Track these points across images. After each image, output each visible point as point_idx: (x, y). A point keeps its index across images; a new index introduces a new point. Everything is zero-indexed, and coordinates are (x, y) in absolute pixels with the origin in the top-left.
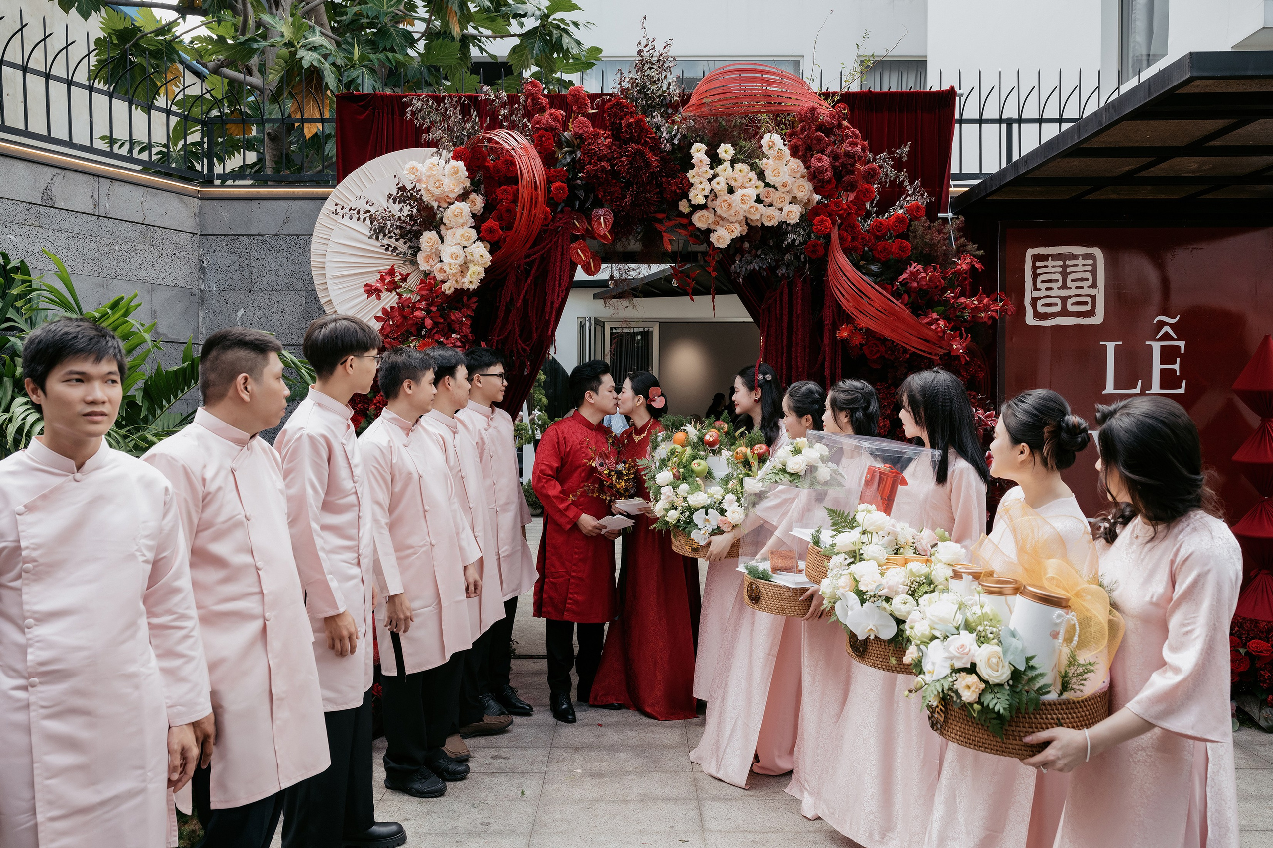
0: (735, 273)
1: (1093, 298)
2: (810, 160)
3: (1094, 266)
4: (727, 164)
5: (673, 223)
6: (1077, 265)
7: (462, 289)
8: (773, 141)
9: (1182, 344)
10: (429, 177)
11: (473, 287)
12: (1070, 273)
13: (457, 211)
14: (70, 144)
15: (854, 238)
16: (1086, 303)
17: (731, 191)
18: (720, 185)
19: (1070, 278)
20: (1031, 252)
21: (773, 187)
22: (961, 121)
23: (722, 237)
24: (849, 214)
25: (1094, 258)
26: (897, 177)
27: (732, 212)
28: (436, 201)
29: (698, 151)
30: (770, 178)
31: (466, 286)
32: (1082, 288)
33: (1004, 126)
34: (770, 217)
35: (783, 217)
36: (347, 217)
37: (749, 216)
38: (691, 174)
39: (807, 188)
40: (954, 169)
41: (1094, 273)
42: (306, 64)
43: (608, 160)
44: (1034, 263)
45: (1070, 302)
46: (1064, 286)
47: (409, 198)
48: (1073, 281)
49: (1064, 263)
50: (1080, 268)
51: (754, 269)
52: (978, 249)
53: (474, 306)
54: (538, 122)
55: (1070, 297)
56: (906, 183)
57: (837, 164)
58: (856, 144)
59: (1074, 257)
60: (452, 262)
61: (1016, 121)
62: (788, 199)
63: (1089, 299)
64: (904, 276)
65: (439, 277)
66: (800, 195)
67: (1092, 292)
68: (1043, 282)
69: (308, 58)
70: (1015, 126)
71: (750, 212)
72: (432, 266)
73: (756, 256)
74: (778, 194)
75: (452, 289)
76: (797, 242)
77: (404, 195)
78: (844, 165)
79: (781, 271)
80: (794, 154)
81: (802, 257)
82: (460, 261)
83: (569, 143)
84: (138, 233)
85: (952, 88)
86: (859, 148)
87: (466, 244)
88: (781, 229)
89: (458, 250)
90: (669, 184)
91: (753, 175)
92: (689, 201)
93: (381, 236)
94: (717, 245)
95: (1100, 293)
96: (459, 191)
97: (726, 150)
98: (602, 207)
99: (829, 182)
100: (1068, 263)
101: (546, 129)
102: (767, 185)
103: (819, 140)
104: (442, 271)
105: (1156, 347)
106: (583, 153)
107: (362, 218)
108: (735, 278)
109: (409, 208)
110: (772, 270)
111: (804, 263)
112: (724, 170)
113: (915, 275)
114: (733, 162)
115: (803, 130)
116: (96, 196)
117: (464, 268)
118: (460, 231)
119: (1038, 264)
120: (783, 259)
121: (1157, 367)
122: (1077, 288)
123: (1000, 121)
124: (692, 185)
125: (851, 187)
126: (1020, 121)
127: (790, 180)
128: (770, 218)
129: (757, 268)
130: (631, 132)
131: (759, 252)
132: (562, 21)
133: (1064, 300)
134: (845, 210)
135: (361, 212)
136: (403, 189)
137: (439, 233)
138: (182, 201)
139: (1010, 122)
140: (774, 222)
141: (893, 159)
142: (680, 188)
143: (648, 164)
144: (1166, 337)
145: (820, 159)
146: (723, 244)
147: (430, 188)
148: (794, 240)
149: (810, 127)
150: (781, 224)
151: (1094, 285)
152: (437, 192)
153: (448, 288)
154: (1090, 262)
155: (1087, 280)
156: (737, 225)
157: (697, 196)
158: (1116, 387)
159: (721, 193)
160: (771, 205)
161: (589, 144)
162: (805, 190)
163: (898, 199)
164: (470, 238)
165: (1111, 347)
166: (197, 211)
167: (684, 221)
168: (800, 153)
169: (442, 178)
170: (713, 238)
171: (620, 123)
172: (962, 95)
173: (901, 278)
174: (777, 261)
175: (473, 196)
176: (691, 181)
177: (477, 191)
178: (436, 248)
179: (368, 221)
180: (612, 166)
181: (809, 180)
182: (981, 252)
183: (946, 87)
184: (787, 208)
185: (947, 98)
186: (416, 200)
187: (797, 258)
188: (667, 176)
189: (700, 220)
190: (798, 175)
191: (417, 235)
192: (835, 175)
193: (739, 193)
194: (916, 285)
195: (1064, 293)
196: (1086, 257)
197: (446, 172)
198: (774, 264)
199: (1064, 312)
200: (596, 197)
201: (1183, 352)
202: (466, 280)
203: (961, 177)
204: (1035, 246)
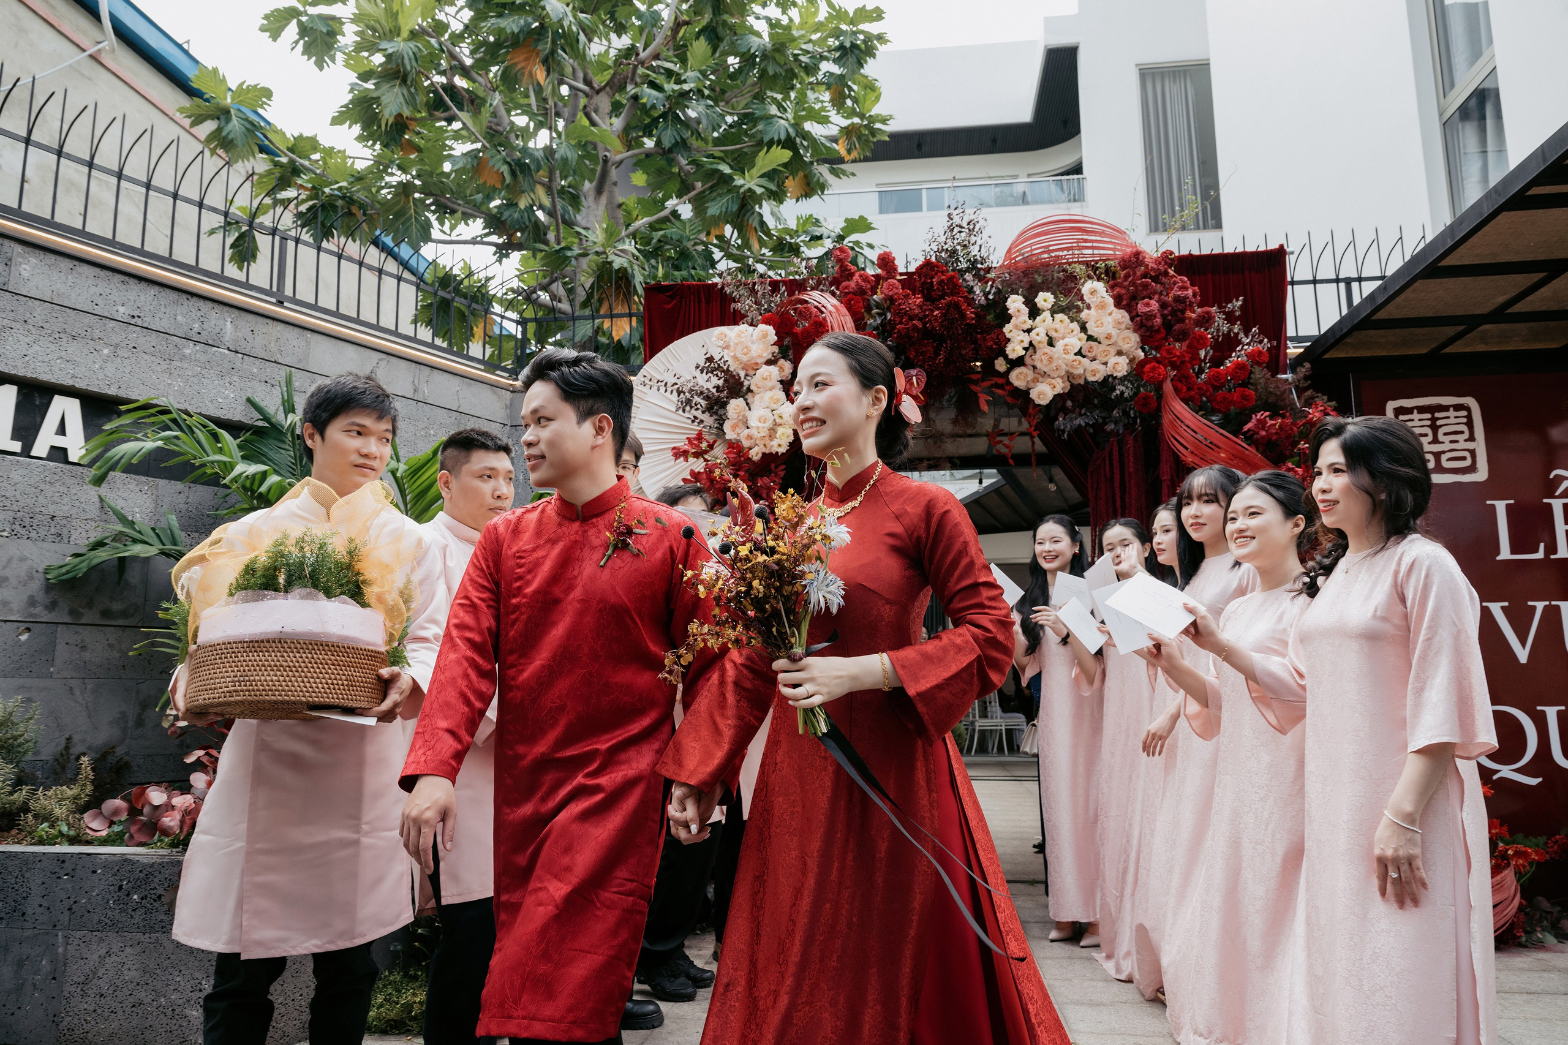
0: (1059, 430)
1: (1473, 453)
2: (1136, 309)
3: (1469, 417)
4: (1046, 315)
5: (987, 383)
6: (1448, 417)
7: (771, 454)
8: (1095, 290)
10: (737, 344)
11: (782, 450)
12: (1441, 426)
13: (766, 374)
14: (396, 333)
15: (1189, 389)
16: (1464, 458)
17: (1051, 343)
18: (1039, 336)
19: (1441, 431)
20: (1391, 405)
21: (1096, 340)
22: (1293, 283)
23: (1044, 393)
24: (1182, 362)
25: (1468, 409)
26: (1230, 330)
27: (1054, 365)
28: (743, 369)
29: (1015, 303)
30: (1092, 329)
31: (775, 449)
32: (1457, 441)
33: (1342, 285)
34: (1095, 371)
35: (1109, 370)
36: (655, 389)
37: (1072, 370)
38: (1007, 329)
39: (1133, 339)
40: (1291, 332)
41: (1470, 424)
42: (616, 266)
43: (920, 319)
44: (1396, 415)
45: (1444, 457)
46: (1436, 441)
47: (716, 369)
48: (1445, 434)
49: (1433, 415)
50: (1452, 420)
51: (1080, 425)
52: (1329, 400)
53: (782, 474)
54: (846, 287)
55: (1444, 452)
56: (1242, 335)
57: (1166, 312)
58: (1186, 288)
59: (1445, 408)
60: (760, 425)
61: (1355, 280)
62: (1113, 351)
63: (1467, 454)
64: (1250, 425)
65: (746, 444)
66: (1125, 347)
67: (1470, 445)
69: (618, 262)
70: (1355, 286)
71: (1072, 366)
72: (738, 434)
73: (1081, 415)
74: (1102, 347)
75: (760, 455)
76: (1126, 395)
77: (711, 365)
78: (1174, 312)
79: (1111, 427)
80: (1118, 305)
81: (1132, 412)
82: (769, 424)
83: (878, 305)
84: (452, 420)
85: (1282, 246)
86: (1190, 292)
87: (774, 406)
88: (1108, 382)
89: (767, 413)
90: (985, 339)
91: (1075, 326)
92: (1006, 357)
93: (688, 408)
94: (1038, 401)
95: (1480, 446)
96: (767, 355)
97: (1045, 299)
98: (914, 368)
99: (1158, 331)
100: (1437, 415)
101: (854, 294)
102: (1090, 338)
103: (1146, 286)
104: (749, 437)
105: (1558, 505)
106: (894, 315)
107: (669, 390)
108: (1059, 436)
109: (716, 378)
110: (1098, 427)
111: (1135, 419)
112: (1044, 322)
113: (1262, 423)
114: (1054, 311)
115: (1127, 276)
116: (416, 382)
117: (772, 432)
118: (769, 394)
119: (1401, 417)
120: (1110, 416)
121: (1561, 528)
122: (1452, 442)
123: (1337, 281)
124: (1009, 340)
125: (1182, 336)
126: (1360, 279)
127: (1114, 332)
128: (1094, 374)
129: (1083, 424)
130: (943, 290)
131: (1083, 411)
132: (857, 243)
133: (1438, 455)
134: (1178, 357)
135: (669, 385)
136: (710, 359)
137: (746, 400)
138: (495, 393)
139: (1348, 282)
140: (1099, 377)
141: (1224, 313)
142: (996, 344)
143: (963, 315)
145: (1148, 305)
146: (1044, 402)
147: (739, 355)
148: (1122, 393)
149: (1135, 273)
150: (1106, 378)
151: (1472, 438)
152: (745, 359)
153: (755, 454)
154: (1465, 413)
155: (1462, 432)
156: (1060, 381)
157: (1015, 350)
158: (1513, 551)
159: (1041, 345)
160: (1094, 359)
161: (900, 304)
162: (1131, 341)
163: (1235, 351)
164: (778, 400)
165: (1501, 507)
166: (508, 403)
167: (1001, 381)
168: (1124, 303)
169: (749, 344)
170: (1033, 395)
171: (932, 282)
172: (1292, 253)
173: (1246, 428)
174: (1104, 418)
175: (782, 362)
176: (1008, 335)
177: (785, 357)
178: (744, 416)
179: (675, 394)
180: (924, 324)
181: (1135, 331)
182: (1333, 403)
183: (1273, 245)
184: (1113, 360)
185: (1275, 259)
186: (723, 371)
187: (1126, 413)
188: (981, 333)
189: (1019, 378)
190: (1123, 326)
191: (724, 405)
192: (1163, 324)
193: (1060, 345)
194: (1264, 433)
195: (1436, 448)
196: (1458, 407)
197: (754, 337)
198: (1100, 420)
199: (1439, 470)
200: (907, 358)
202: (775, 443)
203: (1298, 339)
204: (1394, 399)
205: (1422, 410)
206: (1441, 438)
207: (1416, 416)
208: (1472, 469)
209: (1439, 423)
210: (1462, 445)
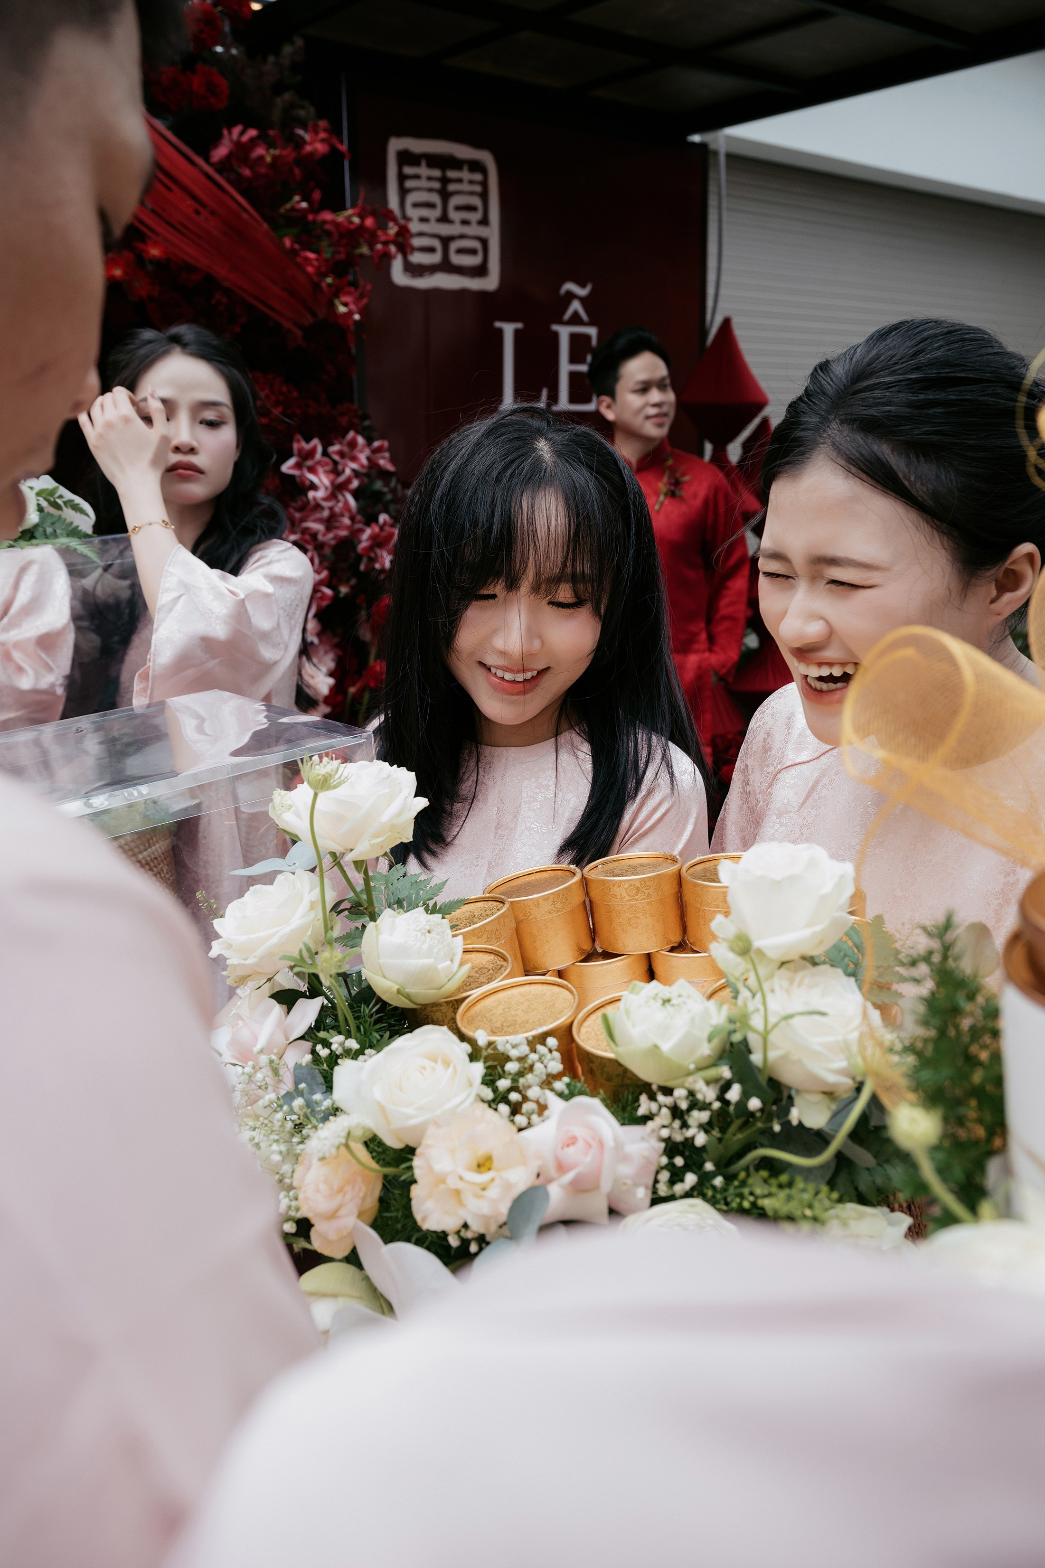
1: (484, 242)
3: (484, 184)
6: (461, 181)
9: (592, 331)
12: (452, 194)
16: (475, 252)
19: (454, 201)
20: (395, 145)
25: (484, 171)
32: (468, 223)
41: (484, 196)
44: (400, 164)
45: (454, 246)
46: (444, 219)
48: (456, 209)
49: (445, 173)
50: (465, 187)
55: (453, 238)
59: (460, 165)
63: (476, 245)
64: (224, 150)
67: (482, 231)
68: (416, 205)
95: (493, 233)
100: (452, 174)
105: (564, 332)
113: (243, 148)
119: (408, 170)
121: (565, 368)
122: (462, 222)
133: (446, 241)
144: (576, 320)
151: (484, 221)
154: (478, 177)
155: (475, 209)
158: (516, 398)
165: (509, 330)
173: (216, 155)
194: (248, 169)
195: (445, 230)
196: (476, 166)
199: (446, 266)
201: (594, 342)
204: (400, 134)
205: (434, 161)
206: (453, 215)
207: (423, 170)
208: (481, 271)
209: (452, 187)
210: (474, 230)
